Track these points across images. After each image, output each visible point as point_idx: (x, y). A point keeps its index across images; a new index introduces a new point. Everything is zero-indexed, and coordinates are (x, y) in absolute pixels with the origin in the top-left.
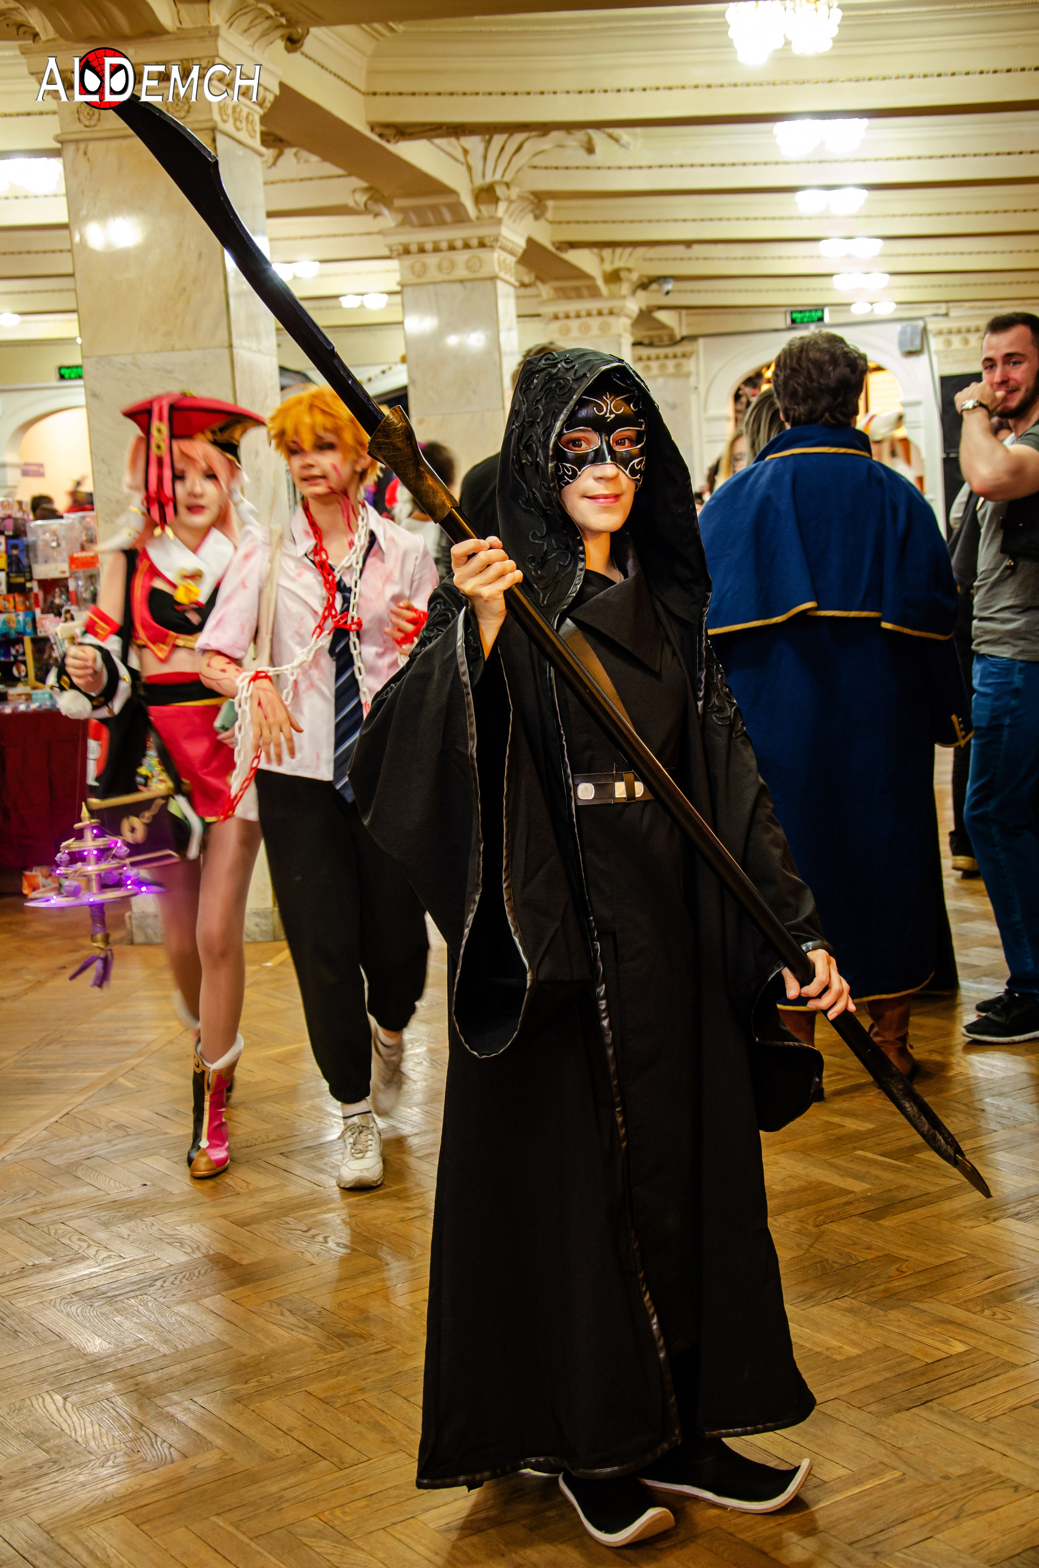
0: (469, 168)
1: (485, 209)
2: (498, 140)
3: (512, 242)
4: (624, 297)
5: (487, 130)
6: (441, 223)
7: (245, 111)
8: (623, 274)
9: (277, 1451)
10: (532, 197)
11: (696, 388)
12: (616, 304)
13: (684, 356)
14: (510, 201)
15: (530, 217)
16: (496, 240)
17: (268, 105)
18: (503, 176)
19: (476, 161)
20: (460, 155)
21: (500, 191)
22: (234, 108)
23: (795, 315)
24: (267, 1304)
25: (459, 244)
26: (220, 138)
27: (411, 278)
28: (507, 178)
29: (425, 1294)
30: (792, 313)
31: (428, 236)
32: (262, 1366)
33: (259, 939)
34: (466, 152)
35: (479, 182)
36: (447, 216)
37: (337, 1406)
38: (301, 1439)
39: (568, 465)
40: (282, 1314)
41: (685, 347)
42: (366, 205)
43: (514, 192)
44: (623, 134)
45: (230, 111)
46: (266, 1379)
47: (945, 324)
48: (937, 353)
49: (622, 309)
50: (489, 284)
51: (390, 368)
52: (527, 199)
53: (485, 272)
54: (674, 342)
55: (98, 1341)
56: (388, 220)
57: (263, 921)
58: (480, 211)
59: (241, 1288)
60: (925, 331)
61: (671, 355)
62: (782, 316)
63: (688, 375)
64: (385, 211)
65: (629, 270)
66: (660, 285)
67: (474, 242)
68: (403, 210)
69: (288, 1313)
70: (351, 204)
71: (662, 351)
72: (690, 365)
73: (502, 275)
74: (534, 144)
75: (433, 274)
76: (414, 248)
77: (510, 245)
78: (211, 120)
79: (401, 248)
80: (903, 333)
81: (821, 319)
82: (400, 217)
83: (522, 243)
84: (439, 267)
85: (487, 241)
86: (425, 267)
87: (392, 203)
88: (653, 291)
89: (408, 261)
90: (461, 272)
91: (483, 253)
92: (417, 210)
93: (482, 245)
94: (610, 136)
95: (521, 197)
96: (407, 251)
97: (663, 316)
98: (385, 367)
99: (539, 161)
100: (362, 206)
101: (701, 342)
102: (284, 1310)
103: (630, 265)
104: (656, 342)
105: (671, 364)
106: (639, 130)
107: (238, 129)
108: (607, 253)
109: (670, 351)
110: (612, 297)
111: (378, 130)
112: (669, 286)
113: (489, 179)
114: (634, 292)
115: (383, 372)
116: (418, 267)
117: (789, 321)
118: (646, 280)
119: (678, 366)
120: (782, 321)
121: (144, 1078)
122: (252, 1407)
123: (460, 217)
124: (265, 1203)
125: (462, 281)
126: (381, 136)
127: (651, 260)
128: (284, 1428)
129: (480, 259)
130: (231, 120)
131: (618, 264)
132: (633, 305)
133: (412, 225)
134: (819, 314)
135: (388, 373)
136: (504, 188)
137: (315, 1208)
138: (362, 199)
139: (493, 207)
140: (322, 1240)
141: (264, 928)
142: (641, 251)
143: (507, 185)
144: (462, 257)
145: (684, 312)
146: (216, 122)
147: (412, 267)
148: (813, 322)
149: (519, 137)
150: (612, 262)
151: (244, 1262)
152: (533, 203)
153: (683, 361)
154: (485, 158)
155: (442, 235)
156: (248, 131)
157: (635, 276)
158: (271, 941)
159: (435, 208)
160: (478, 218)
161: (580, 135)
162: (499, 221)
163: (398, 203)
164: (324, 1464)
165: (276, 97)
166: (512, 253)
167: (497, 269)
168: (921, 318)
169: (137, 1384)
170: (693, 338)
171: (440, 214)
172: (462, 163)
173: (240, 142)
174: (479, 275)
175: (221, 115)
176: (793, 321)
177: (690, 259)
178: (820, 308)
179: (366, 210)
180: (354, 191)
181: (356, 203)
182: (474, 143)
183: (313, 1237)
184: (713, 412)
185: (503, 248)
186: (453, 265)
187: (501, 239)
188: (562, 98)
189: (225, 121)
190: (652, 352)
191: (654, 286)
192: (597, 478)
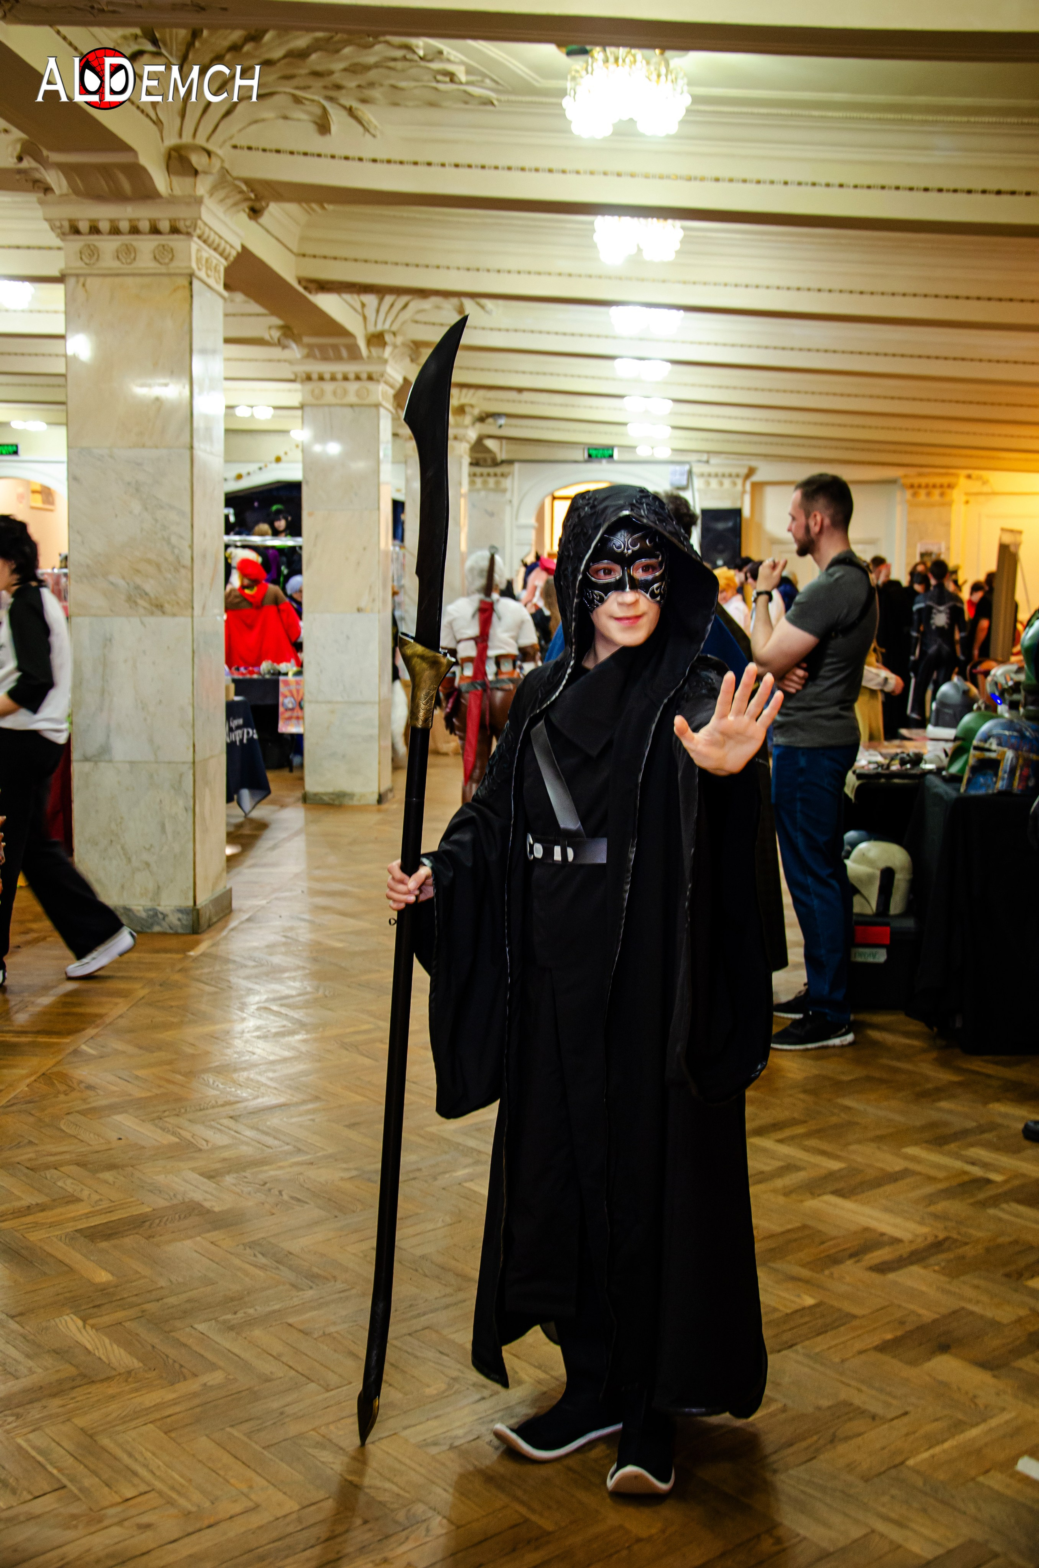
0: (365, 318)
1: (375, 351)
2: (389, 299)
3: (393, 378)
4: (466, 427)
5: (379, 291)
6: (339, 358)
7: (215, 262)
8: (467, 409)
9: (271, 1373)
10: (412, 345)
11: (510, 501)
13: (503, 475)
14: (395, 346)
15: (408, 360)
16: (382, 375)
17: (232, 258)
18: (391, 325)
19: (370, 313)
20: (358, 306)
21: (388, 338)
22: (207, 260)
23: (592, 452)
24: (241, 1247)
25: (352, 376)
26: (196, 283)
27: (310, 400)
28: (395, 328)
29: (374, 1243)
30: (589, 449)
31: (327, 368)
32: (246, 1299)
33: (180, 931)
34: (363, 305)
35: (371, 329)
36: (344, 353)
37: (315, 1336)
38: (291, 1364)
39: (596, 592)
40: (255, 1256)
41: (504, 469)
42: (279, 340)
43: (399, 340)
44: (489, 303)
45: (204, 262)
46: (251, 1311)
47: (706, 469)
48: (699, 490)
49: (464, 436)
50: (374, 410)
51: (266, 466)
52: (408, 346)
53: (371, 400)
54: (495, 463)
55: (103, 1273)
56: (295, 352)
57: (185, 917)
58: (370, 351)
59: (217, 1232)
60: (690, 473)
61: (492, 474)
62: (581, 452)
63: (504, 491)
64: (294, 346)
65: (472, 406)
66: (495, 420)
67: (364, 376)
68: (310, 346)
69: (259, 1256)
70: (267, 337)
71: (485, 470)
72: (507, 483)
73: (384, 403)
74: (417, 304)
75: (329, 398)
76: (315, 376)
77: (391, 381)
78: (190, 267)
79: (304, 376)
80: (674, 473)
81: (611, 456)
82: (306, 351)
83: (400, 380)
84: (335, 393)
85: (375, 376)
86: (322, 392)
87: (301, 339)
88: (490, 424)
89: (309, 386)
90: (352, 399)
91: (371, 385)
92: (321, 348)
93: (370, 378)
94: (479, 304)
95: (404, 344)
96: (309, 378)
97: (490, 443)
98: (262, 465)
99: (420, 317)
100: (276, 340)
101: (517, 466)
102: (257, 1253)
103: (473, 401)
104: (481, 462)
105: (491, 481)
106: (501, 302)
107: (208, 276)
109: (492, 470)
111: (304, 283)
112: (502, 421)
113: (379, 328)
114: (473, 424)
115: (260, 469)
116: (317, 392)
117: (586, 455)
118: (484, 415)
119: (497, 483)
120: (581, 455)
121: (103, 1047)
122: (244, 1335)
123: (354, 354)
124: (224, 1160)
125: (352, 406)
126: (305, 288)
127: (489, 399)
128: (275, 1354)
129: (368, 390)
130: (204, 269)
131: (463, 401)
132: (472, 434)
133: (315, 357)
134: (610, 452)
135: (264, 470)
136: (392, 336)
137: (266, 1165)
138: (276, 334)
139: (380, 350)
140: (277, 1193)
141: (184, 922)
142: (481, 393)
143: (394, 334)
144: (353, 386)
145: (504, 442)
146: (193, 270)
147: (313, 391)
148: (604, 457)
149: (404, 299)
150: (459, 399)
151: (216, 1209)
152: (411, 349)
153: (502, 480)
154: (378, 311)
155: (339, 368)
156: (215, 277)
157: (476, 412)
158: (189, 934)
159: (335, 347)
160: (369, 357)
161: (455, 301)
162: (385, 362)
163: (306, 340)
164: (312, 1386)
165: (238, 254)
166: (392, 386)
167: (380, 398)
168: (688, 463)
169: (143, 1311)
170: (510, 462)
171: (339, 351)
172: (359, 313)
173: (209, 286)
174: (366, 402)
175: (197, 264)
176: (590, 456)
177: (520, 402)
178: (612, 448)
179: (279, 344)
180: (270, 328)
181: (271, 337)
182: (371, 300)
183: (270, 1190)
184: (523, 520)
185: (386, 383)
186: (345, 392)
187: (386, 375)
188: (453, 273)
189: (199, 269)
190: (478, 470)
191: (490, 420)
192: (621, 604)
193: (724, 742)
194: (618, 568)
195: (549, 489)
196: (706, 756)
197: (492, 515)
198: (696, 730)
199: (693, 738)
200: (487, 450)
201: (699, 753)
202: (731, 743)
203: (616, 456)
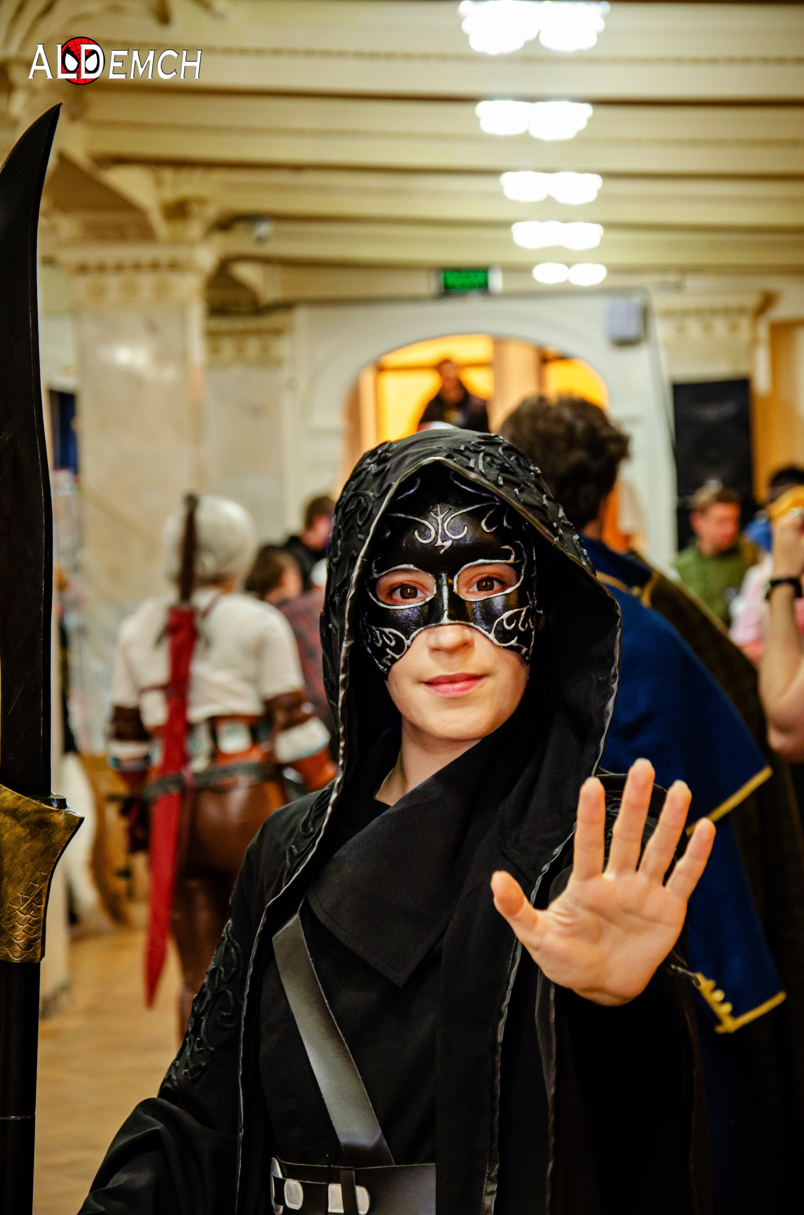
4: (191, 244)
8: (195, 208)
11: (292, 384)
12: (180, 253)
13: (274, 333)
23: (447, 278)
30: (445, 274)
39: (387, 630)
41: (275, 320)
47: (675, 301)
48: (666, 345)
49: (189, 261)
54: (258, 310)
60: (647, 310)
61: (253, 331)
62: (426, 279)
63: (276, 363)
65: (202, 202)
66: (252, 227)
71: (239, 324)
72: (283, 348)
80: (613, 312)
81: (486, 286)
88: (239, 235)
97: (245, 272)
101: (301, 313)
103: (203, 194)
104: (231, 308)
105: (253, 346)
108: (168, 175)
109: (253, 323)
110: (176, 241)
112: (264, 229)
114: (208, 236)
117: (439, 286)
118: (228, 218)
119: (265, 349)
120: (428, 285)
127: (236, 188)
131: (185, 192)
132: (207, 255)
134: (482, 278)
142: (218, 177)
148: (474, 288)
150: (176, 189)
153: (273, 341)
157: (211, 212)
168: (643, 292)
170: (286, 305)
176: (446, 287)
177: (299, 190)
178: (484, 270)
190: (224, 324)
191: (240, 228)
192: (436, 650)
193: (600, 928)
194: (428, 580)
195: (369, 353)
196: (564, 959)
197: (256, 411)
198: (542, 903)
199: (535, 921)
200: (239, 285)
201: (548, 953)
202: (614, 931)
203: (496, 281)
